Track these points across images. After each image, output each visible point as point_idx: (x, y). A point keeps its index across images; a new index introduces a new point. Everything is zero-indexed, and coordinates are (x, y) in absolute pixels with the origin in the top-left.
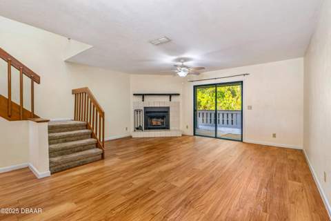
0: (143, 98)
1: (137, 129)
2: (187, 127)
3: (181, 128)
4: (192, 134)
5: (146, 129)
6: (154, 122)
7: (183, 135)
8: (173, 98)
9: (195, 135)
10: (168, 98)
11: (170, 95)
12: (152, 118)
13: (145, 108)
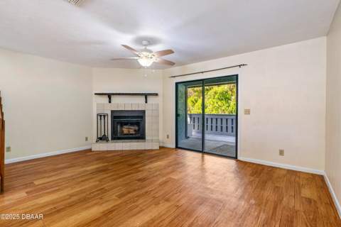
0: (110, 99)
1: (101, 139)
2: (168, 137)
3: (161, 138)
4: (174, 146)
5: (113, 138)
6: (125, 130)
7: (161, 148)
8: (150, 99)
9: (177, 147)
10: (143, 98)
11: (146, 96)
12: (123, 124)
13: (112, 112)
